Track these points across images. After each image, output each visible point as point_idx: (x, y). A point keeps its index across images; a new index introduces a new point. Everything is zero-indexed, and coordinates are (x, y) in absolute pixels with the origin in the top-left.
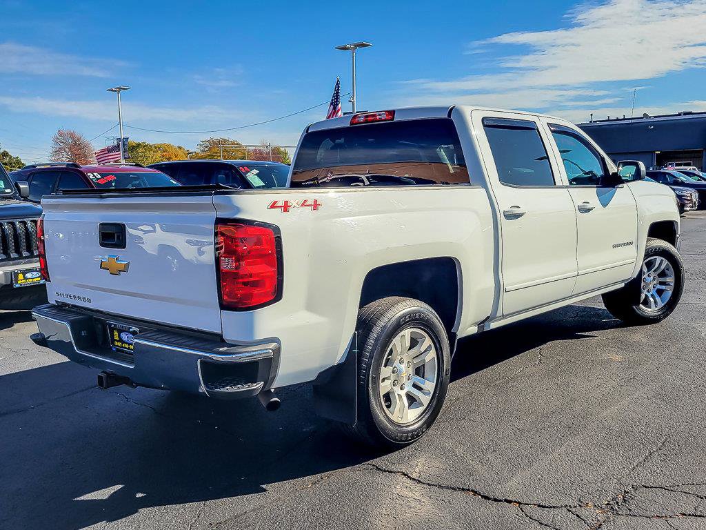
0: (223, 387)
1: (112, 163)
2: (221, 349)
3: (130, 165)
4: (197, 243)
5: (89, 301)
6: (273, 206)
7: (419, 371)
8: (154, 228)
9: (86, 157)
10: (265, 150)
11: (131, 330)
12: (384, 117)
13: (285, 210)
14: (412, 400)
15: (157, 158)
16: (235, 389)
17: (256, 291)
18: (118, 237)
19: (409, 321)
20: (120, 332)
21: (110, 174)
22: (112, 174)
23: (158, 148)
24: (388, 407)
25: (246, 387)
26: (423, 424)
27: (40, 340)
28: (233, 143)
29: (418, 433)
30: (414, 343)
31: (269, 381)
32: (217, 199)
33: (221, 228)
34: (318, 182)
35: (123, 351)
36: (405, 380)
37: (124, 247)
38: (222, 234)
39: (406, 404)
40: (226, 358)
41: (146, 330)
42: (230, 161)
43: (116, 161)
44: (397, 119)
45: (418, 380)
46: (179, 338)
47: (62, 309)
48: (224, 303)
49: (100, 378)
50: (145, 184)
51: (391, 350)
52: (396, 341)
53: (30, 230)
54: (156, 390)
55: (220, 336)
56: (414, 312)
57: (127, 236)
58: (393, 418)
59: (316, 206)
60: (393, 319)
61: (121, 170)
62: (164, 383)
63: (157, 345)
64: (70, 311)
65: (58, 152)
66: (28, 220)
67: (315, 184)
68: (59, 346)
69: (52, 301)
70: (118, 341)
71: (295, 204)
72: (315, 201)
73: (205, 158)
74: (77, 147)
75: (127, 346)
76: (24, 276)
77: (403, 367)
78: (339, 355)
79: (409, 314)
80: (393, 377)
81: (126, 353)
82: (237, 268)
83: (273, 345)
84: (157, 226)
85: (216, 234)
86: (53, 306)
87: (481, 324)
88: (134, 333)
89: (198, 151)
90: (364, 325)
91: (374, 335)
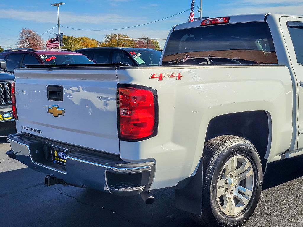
0: (120, 188)
1: (53, 49)
2: (119, 165)
3: (65, 50)
4: (103, 99)
5: (41, 132)
6: (153, 77)
7: (242, 183)
8: (79, 88)
9: (38, 45)
10: (145, 41)
11: (65, 151)
12: (222, 21)
13: (161, 79)
14: (237, 201)
15: (79, 46)
16: (127, 190)
17: (141, 129)
18: (59, 94)
19: (236, 151)
20: (58, 152)
21: (52, 56)
22: (54, 56)
23: (80, 39)
24: (222, 205)
25: (134, 189)
26: (244, 217)
27: (12, 155)
28: (125, 37)
29: (241, 223)
30: (239, 165)
31: (147, 186)
32: (119, 72)
33: (121, 90)
34: (178, 62)
35: (59, 164)
36: (233, 188)
37: (62, 101)
38: (122, 94)
39: (234, 203)
40: (122, 170)
41: (74, 151)
42: (124, 48)
43: (55, 48)
44: (231, 22)
45: (241, 188)
46: (94, 157)
47: (25, 137)
48: (122, 136)
49: (46, 179)
50: (73, 62)
51: (225, 169)
52: (228, 163)
53: (6, 88)
54: (80, 188)
55: (119, 156)
56: (240, 145)
57: (64, 93)
58: (225, 212)
59: (179, 77)
60: (227, 149)
61: (59, 53)
62: (84, 184)
63: (81, 161)
64: (30, 138)
65: (22, 42)
66: (5, 83)
67: (177, 63)
68: (22, 159)
69: (19, 132)
70: (57, 157)
71: (166, 75)
72: (179, 74)
73: (107, 46)
74: (33, 39)
75: (62, 160)
76: (2, 116)
77: (232, 180)
78: (191, 170)
79: (237, 146)
80: (225, 186)
81: (62, 164)
82: (130, 115)
83: (151, 163)
84: (81, 87)
85: (118, 94)
86: (20, 135)
87: (283, 154)
88: (67, 153)
89: (104, 42)
90: (208, 152)
91: (214, 159)
